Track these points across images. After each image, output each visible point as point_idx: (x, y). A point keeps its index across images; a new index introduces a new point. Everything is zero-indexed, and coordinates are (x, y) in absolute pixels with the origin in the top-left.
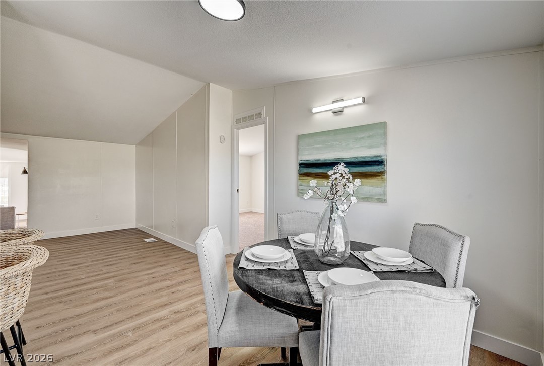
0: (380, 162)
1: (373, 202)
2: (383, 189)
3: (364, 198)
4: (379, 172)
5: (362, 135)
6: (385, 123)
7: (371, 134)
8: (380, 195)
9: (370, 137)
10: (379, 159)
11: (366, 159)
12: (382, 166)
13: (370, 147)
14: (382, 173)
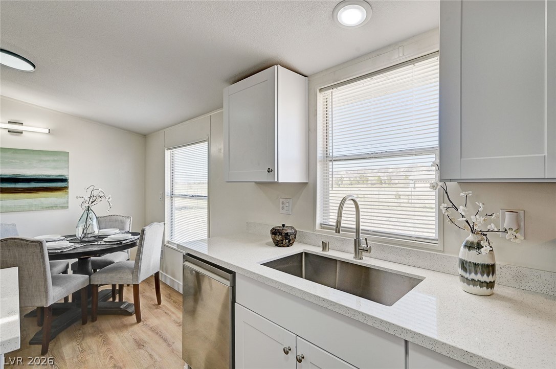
0: (65, 180)
1: (58, 209)
2: (66, 199)
3: (48, 207)
4: (63, 187)
5: (48, 158)
6: (68, 153)
7: (56, 159)
8: (64, 203)
9: (54, 161)
10: (63, 178)
11: (51, 177)
12: (66, 183)
13: (55, 168)
14: (67, 188)
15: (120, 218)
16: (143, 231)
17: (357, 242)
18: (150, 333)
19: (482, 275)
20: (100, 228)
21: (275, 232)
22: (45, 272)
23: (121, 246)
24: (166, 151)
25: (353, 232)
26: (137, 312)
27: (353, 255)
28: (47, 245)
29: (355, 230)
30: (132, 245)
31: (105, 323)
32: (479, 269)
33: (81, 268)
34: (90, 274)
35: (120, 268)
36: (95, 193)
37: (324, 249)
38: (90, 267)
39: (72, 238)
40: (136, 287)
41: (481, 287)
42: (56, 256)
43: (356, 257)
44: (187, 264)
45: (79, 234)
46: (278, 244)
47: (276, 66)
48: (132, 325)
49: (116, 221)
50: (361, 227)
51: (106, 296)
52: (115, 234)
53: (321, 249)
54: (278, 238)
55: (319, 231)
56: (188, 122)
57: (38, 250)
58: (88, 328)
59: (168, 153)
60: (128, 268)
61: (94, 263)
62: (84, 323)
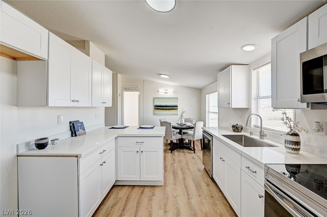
0: (177, 106)
1: (175, 115)
2: (177, 112)
3: (173, 114)
5: (173, 100)
8: (177, 114)
9: (175, 100)
11: (174, 105)
13: (175, 103)
14: (177, 109)
15: (191, 119)
16: (195, 123)
17: (261, 132)
18: (197, 156)
19: (290, 145)
20: (185, 122)
21: (233, 126)
22: (171, 133)
23: (190, 128)
24: (206, 95)
25: (259, 128)
26: (194, 150)
27: (259, 137)
28: (172, 125)
29: (260, 127)
30: (193, 128)
31: (186, 151)
32: (289, 142)
33: (180, 133)
34: (182, 135)
35: (189, 135)
36: (183, 111)
37: (251, 135)
38: (182, 134)
39: (178, 124)
40: (194, 141)
41: (289, 149)
42: (174, 128)
43: (260, 138)
44: (204, 134)
45: (180, 123)
46: (234, 131)
47: (231, 66)
48: (192, 153)
49: (190, 120)
50: (263, 126)
51: (186, 144)
52: (189, 124)
53: (250, 134)
54: (234, 128)
55: (252, 128)
56: (212, 84)
57: (170, 125)
58: (181, 150)
59: (207, 96)
60: (192, 135)
61: (183, 132)
62: (180, 149)
